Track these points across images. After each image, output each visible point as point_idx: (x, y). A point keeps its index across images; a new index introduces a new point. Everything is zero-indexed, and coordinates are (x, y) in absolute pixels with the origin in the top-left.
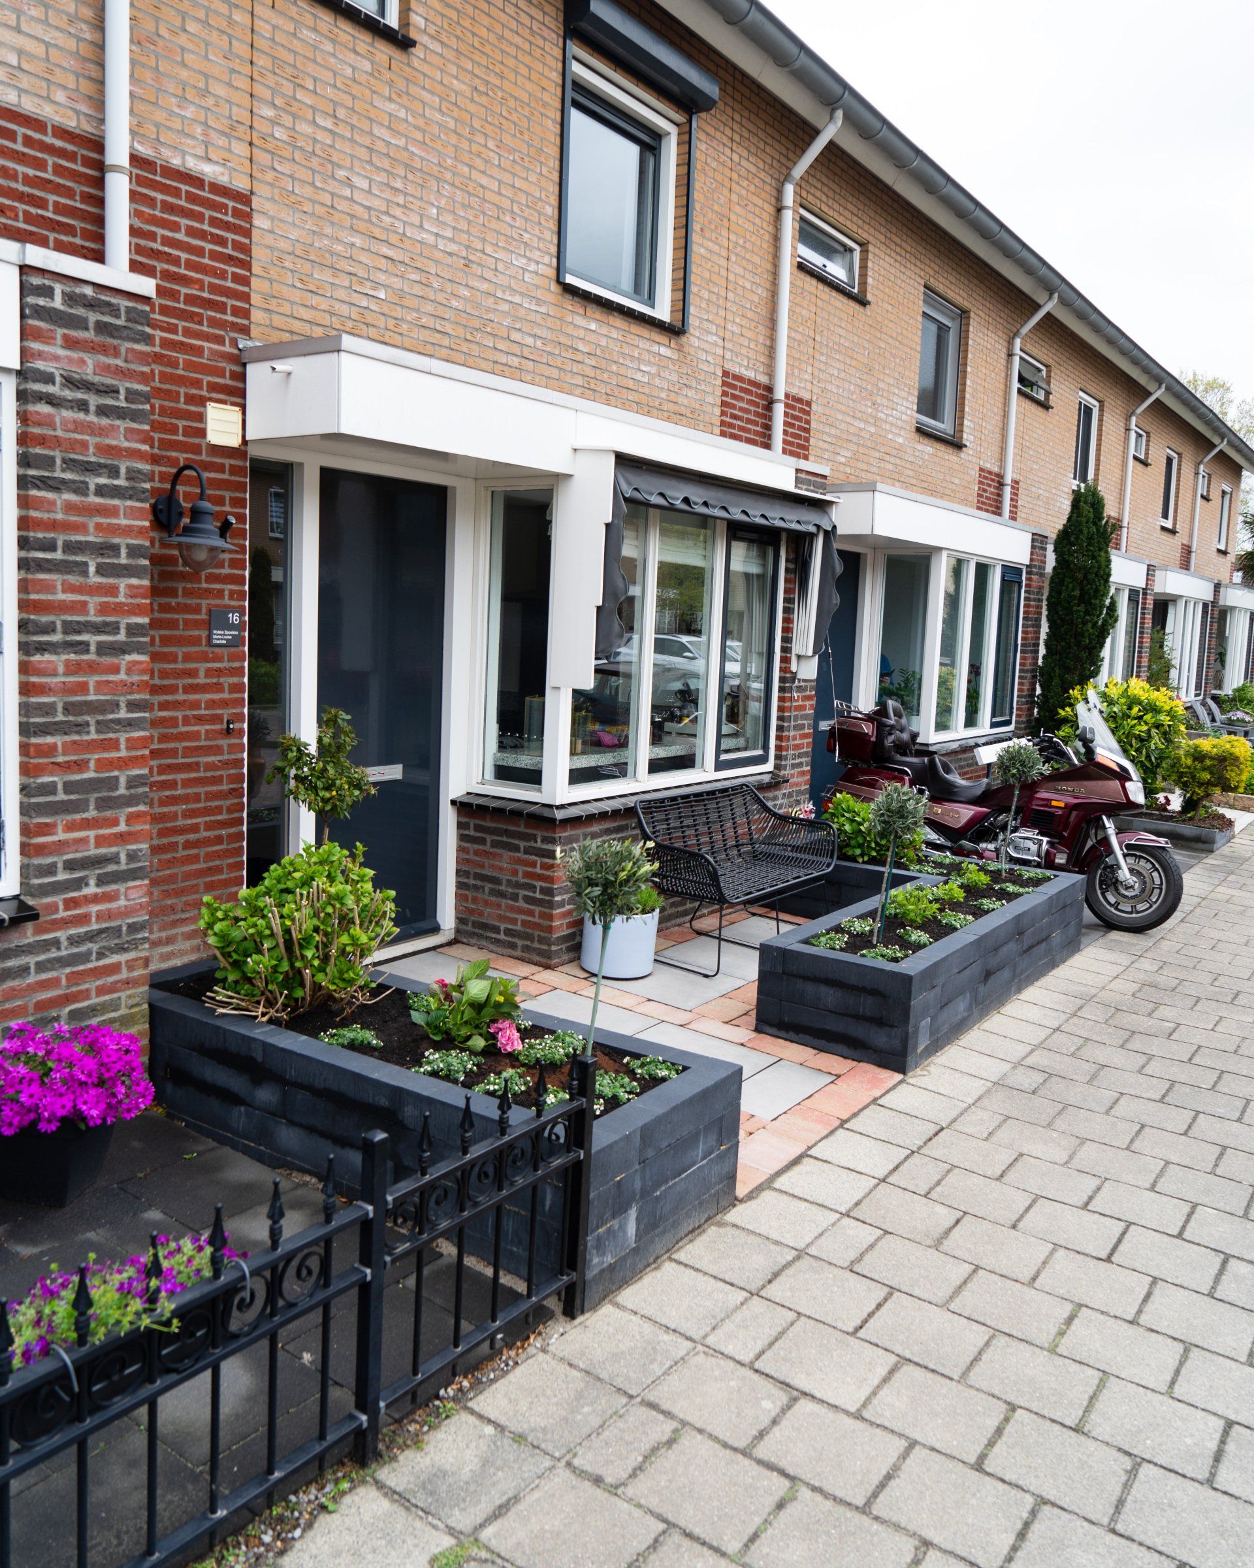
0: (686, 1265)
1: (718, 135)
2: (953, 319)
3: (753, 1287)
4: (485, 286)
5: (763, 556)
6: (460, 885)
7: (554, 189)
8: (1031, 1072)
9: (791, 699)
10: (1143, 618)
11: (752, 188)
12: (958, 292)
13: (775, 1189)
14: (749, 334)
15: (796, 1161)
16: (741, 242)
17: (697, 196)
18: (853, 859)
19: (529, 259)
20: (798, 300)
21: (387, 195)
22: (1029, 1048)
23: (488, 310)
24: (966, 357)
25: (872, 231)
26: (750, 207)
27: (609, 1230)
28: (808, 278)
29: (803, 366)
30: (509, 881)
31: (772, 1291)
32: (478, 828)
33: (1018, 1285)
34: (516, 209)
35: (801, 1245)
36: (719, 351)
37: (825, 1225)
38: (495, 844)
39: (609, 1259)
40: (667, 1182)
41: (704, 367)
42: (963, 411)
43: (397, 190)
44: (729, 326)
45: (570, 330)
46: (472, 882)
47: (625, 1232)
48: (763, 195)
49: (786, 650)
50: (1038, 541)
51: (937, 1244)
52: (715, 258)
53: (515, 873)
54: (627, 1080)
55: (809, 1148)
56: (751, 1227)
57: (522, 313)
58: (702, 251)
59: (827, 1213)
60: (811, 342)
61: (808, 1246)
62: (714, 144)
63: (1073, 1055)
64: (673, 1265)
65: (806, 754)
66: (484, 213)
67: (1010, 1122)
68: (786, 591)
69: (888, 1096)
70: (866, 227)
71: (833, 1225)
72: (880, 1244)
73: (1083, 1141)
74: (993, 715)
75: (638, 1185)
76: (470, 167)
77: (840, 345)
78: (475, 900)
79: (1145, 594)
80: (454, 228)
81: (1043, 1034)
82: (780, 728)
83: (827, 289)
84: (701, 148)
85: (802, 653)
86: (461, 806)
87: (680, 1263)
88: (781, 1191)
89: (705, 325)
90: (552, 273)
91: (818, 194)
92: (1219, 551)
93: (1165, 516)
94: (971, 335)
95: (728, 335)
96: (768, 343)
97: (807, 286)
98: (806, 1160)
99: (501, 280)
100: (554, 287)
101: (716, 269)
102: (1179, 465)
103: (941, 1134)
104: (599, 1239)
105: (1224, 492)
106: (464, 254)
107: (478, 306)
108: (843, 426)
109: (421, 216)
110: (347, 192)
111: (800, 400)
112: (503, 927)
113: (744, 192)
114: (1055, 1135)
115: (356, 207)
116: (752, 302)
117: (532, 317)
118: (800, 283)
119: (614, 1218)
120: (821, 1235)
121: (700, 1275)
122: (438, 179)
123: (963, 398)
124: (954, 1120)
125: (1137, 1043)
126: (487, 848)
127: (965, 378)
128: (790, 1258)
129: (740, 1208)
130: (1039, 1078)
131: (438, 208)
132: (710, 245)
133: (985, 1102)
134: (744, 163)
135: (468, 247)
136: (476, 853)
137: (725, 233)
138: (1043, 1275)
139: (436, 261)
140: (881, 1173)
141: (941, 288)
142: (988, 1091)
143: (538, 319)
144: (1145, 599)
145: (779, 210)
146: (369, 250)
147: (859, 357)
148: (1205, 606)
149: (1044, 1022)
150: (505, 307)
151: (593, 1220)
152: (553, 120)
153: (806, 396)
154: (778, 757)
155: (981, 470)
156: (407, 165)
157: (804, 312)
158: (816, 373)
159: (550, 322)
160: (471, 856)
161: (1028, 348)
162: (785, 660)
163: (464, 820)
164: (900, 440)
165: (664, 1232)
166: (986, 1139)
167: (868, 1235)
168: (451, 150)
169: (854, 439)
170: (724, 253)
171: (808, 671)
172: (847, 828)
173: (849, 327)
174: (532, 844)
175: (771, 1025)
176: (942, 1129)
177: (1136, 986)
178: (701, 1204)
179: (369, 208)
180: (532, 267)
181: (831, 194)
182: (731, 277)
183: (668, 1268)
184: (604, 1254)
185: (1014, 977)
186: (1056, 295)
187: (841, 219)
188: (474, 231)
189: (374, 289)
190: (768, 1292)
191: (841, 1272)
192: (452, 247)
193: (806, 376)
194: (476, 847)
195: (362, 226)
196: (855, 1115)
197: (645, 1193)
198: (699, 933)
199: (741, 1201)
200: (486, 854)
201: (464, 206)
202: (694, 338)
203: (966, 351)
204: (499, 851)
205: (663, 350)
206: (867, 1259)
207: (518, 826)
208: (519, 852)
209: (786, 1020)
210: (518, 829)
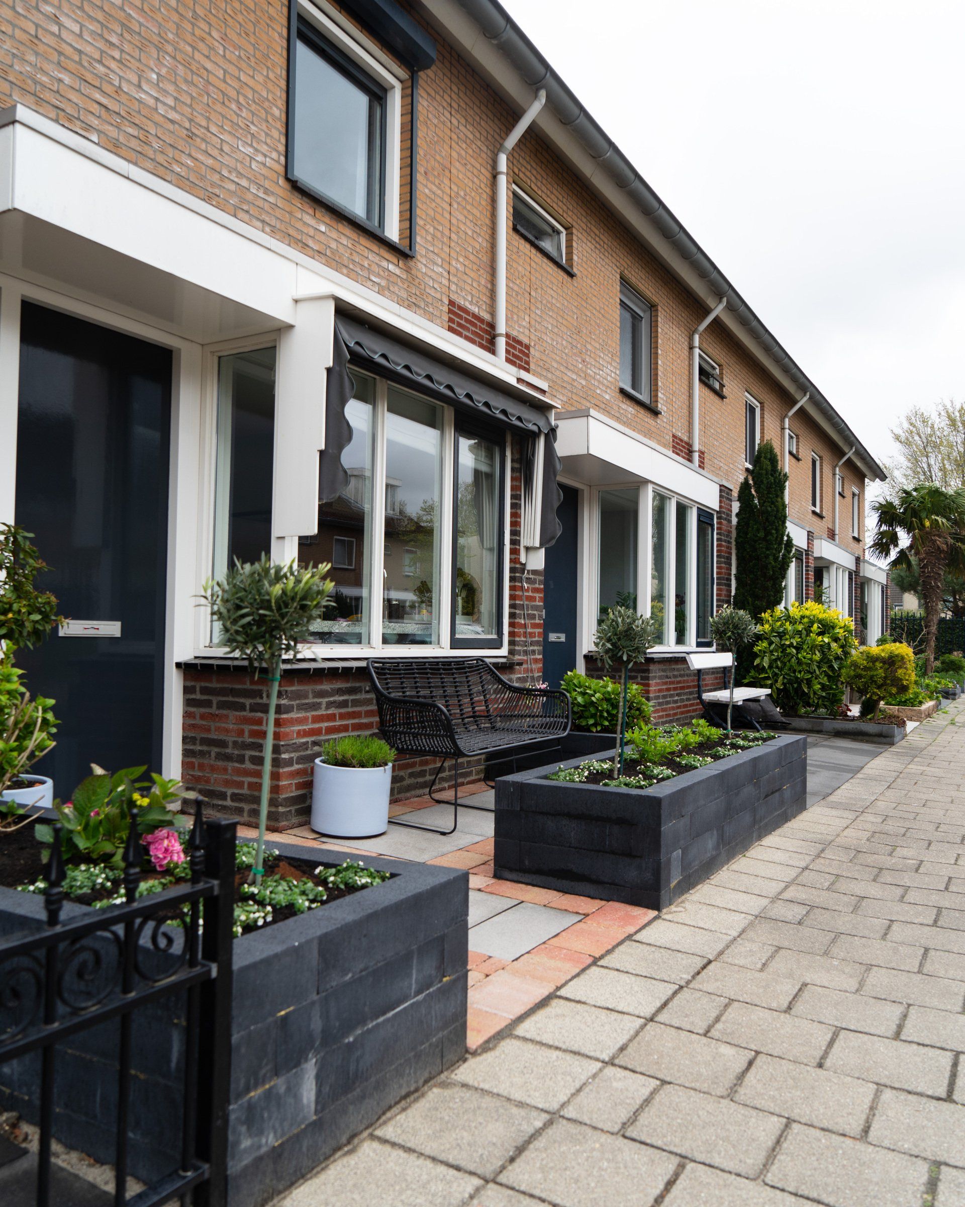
0: (394, 1145)
1: (438, 97)
2: (644, 311)
3: (488, 1170)
4: (210, 162)
5: (490, 456)
6: (186, 753)
7: (281, 95)
8: (791, 905)
9: (522, 588)
10: (807, 574)
11: (470, 151)
12: (649, 287)
13: (518, 1037)
14: (472, 274)
15: (543, 1003)
16: (462, 193)
17: (420, 141)
18: (587, 729)
19: (256, 150)
20: (514, 257)
21: (101, 44)
22: (783, 885)
23: (213, 185)
24: (657, 342)
25: (575, 217)
26: (469, 166)
27: (268, 1094)
28: (522, 241)
29: (521, 314)
30: (235, 743)
31: (518, 1174)
32: (204, 691)
33: (848, 1141)
34: (241, 100)
35: (555, 1106)
36: (445, 282)
37: (583, 1078)
38: (221, 705)
39: (271, 1140)
40: (363, 1022)
41: (432, 292)
42: (657, 385)
43: (112, 44)
44: (454, 263)
45: (299, 225)
46: (198, 748)
47: (297, 1097)
48: (480, 160)
49: (515, 542)
50: (724, 492)
51: (731, 1094)
52: (438, 200)
53: (241, 733)
54: (310, 885)
55: (558, 988)
56: (486, 1086)
57: (249, 197)
58: (427, 191)
59: (585, 1062)
60: (527, 295)
61: (563, 1105)
62: (435, 104)
63: (828, 889)
64: (376, 1145)
65: (537, 643)
66: (208, 95)
67: (782, 952)
68: (512, 489)
69: (644, 932)
70: (570, 213)
71: (594, 1076)
72: (657, 1098)
73: (870, 967)
74: (698, 636)
75: (317, 1024)
76: (193, 48)
77: (552, 304)
78: (201, 767)
79: (807, 555)
80: (176, 99)
81: (793, 873)
82: (512, 616)
83: (539, 255)
84: (423, 104)
85: (530, 544)
86: (185, 668)
87: (384, 1141)
88: (525, 1039)
89: (431, 256)
90: (281, 170)
91: (528, 174)
92: (854, 538)
93: (814, 505)
94: (660, 325)
95: (453, 270)
96: (489, 286)
97: (521, 247)
98: (555, 1002)
99: (226, 160)
100: (281, 181)
101: (440, 210)
102: (821, 466)
103: (710, 967)
104: (251, 1107)
105: (854, 495)
106: (187, 125)
107: (203, 178)
108: (558, 373)
109: (140, 77)
110: (55, 29)
111: (520, 343)
112: (229, 792)
113: (463, 153)
114: (836, 963)
115: (64, 46)
116: (474, 247)
117: (260, 203)
118: (516, 244)
119: (276, 1073)
120: (579, 1090)
121: (413, 1157)
122: (159, 49)
123: (657, 375)
124: (721, 953)
125: (887, 877)
126: (214, 710)
127: (656, 358)
128: (539, 1124)
129: (472, 1062)
130: (803, 910)
131: (158, 74)
132: (434, 189)
133: (750, 934)
134: (461, 127)
135: (191, 120)
136: (202, 717)
137: (447, 182)
138: (875, 1126)
139: (156, 124)
140: (648, 1011)
141: (633, 280)
142: (751, 924)
143: (266, 206)
144: (807, 559)
145: (495, 176)
146: (79, 91)
147: (569, 319)
148: (850, 574)
149: (791, 862)
150: (232, 187)
151: (238, 1078)
152: (280, 35)
153: (525, 340)
154: (511, 643)
155: (674, 436)
156: (123, 25)
157: (520, 268)
158: (533, 322)
159: (278, 213)
160: (198, 722)
161: (705, 346)
162: (515, 552)
163: (189, 684)
164: (607, 397)
165: (363, 1097)
166: (761, 970)
167: (641, 1087)
168: (173, 28)
169: (569, 387)
170: (447, 199)
171: (537, 561)
172: (580, 699)
173: (559, 291)
174: (258, 700)
175: (511, 870)
176: (710, 962)
177: (869, 834)
178: (418, 1056)
179: (80, 52)
180: (260, 158)
181: (539, 177)
182: (454, 221)
183: (368, 1150)
184: (261, 1132)
185: (754, 822)
186: (725, 300)
187: (549, 200)
188: (198, 108)
189: (86, 130)
190: (511, 1176)
191: (610, 1139)
192: (173, 115)
193: (524, 323)
194: (203, 710)
195: (71, 66)
196: (609, 952)
197: (329, 1038)
198: (439, 802)
199: (475, 1054)
200: (213, 716)
201: (186, 81)
202: (420, 265)
203: (657, 337)
204: (225, 712)
205: (391, 267)
206: (643, 1119)
207: (245, 684)
208: (245, 710)
209: (527, 863)
210: (245, 687)
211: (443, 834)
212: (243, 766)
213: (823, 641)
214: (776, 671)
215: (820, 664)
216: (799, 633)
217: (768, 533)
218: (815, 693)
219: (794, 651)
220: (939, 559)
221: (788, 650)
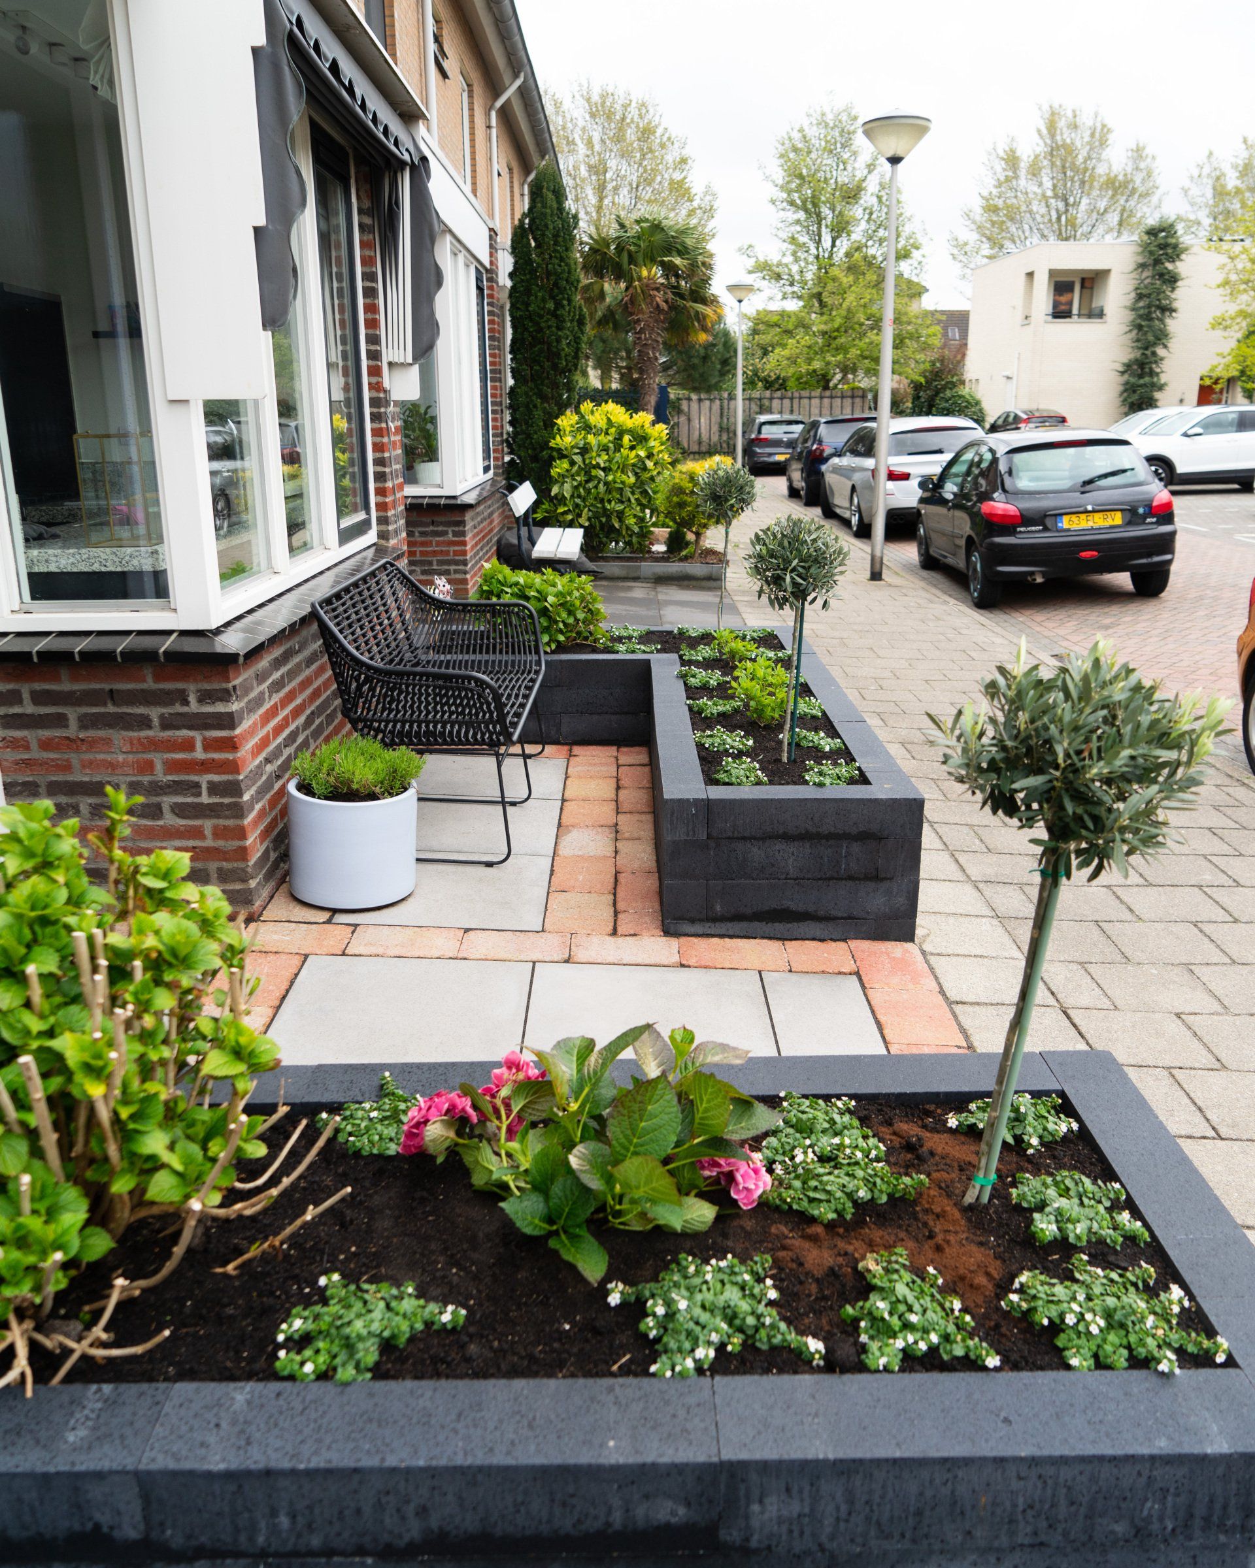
9: (387, 430)
22: (948, 856)
32: (43, 698)
38: (87, 722)
50: (493, 239)
53: (149, 766)
63: (989, 850)
65: (402, 515)
67: (1091, 970)
68: (364, 261)
69: (945, 983)
73: (1186, 967)
82: (380, 477)
85: (397, 359)
103: (1076, 1021)
114: (1154, 971)
124: (1052, 992)
126: (72, 730)
130: (1017, 894)
136: (45, 745)
142: (1008, 932)
154: (379, 521)
160: (38, 754)
162: (375, 371)
163: (4, 688)
166: (1117, 1008)
171: (407, 386)
174: (179, 708)
175: (693, 921)
176: (1064, 1012)
194: (45, 733)
196: (965, 1033)
200: (72, 743)
204: (101, 733)
207: (144, 681)
208: (150, 727)
209: (718, 908)
210: (144, 686)
211: (489, 864)
212: (161, 823)
213: (637, 456)
214: (578, 501)
215: (633, 488)
216: (606, 449)
217: (559, 305)
218: (628, 528)
219: (602, 473)
220: (656, 321)
221: (594, 472)
